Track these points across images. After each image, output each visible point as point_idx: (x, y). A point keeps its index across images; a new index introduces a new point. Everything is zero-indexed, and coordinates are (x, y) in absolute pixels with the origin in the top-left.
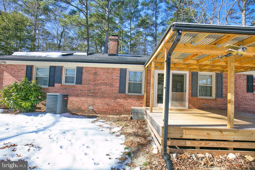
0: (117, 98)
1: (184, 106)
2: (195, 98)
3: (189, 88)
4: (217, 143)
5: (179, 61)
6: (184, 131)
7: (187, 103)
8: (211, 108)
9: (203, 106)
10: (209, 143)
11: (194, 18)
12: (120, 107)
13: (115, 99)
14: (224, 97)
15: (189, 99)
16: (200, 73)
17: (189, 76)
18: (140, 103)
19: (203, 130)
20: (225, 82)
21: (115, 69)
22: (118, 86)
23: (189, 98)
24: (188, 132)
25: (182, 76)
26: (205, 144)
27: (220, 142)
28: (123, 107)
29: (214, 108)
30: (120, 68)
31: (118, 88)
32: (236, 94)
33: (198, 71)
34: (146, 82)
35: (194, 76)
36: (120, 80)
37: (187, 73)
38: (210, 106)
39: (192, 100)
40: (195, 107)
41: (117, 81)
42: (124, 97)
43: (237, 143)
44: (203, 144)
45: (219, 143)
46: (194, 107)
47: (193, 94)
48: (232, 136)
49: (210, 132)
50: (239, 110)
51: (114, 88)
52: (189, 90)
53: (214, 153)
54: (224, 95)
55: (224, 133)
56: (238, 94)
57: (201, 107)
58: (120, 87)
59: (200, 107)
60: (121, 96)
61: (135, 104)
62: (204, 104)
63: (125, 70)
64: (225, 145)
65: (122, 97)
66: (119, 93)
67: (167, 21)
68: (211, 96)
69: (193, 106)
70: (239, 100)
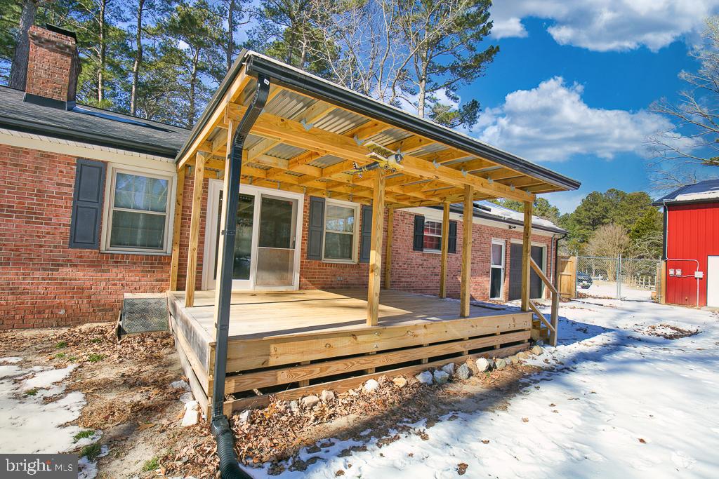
0: (62, 265)
1: (290, 284)
2: (314, 264)
3: (303, 237)
4: (346, 364)
5: (276, 164)
6: (272, 347)
7: (297, 276)
8: (349, 284)
9: (332, 281)
10: (329, 367)
11: (330, 61)
12: (72, 298)
13: (51, 270)
15: (301, 265)
16: (331, 201)
17: (305, 206)
18: (157, 280)
19: (317, 339)
21: (53, 157)
22: (67, 218)
23: (302, 262)
24: (281, 348)
25: (288, 205)
26: (321, 371)
27: (351, 360)
28: (89, 297)
29: (356, 285)
30: (78, 158)
31: (67, 231)
32: (396, 253)
33: (324, 196)
34: (180, 212)
35: (316, 208)
36: (77, 198)
37: (299, 198)
38: (347, 282)
39: (308, 268)
40: (315, 284)
41: (62, 203)
42: (91, 262)
43: (382, 356)
44: (317, 372)
45: (348, 363)
46: (313, 284)
47: (311, 253)
48: (374, 341)
49: (331, 341)
50: (400, 287)
51: (44, 229)
52: (302, 243)
53: (339, 387)
55: (360, 338)
56: (399, 253)
57: (328, 284)
58: (74, 226)
59: (325, 284)
60: (81, 257)
61: (136, 285)
62: (335, 276)
63: (102, 166)
64: (361, 364)
65: (85, 261)
66: (70, 246)
67: (263, 45)
68: (350, 257)
69: (310, 282)
70: (401, 266)
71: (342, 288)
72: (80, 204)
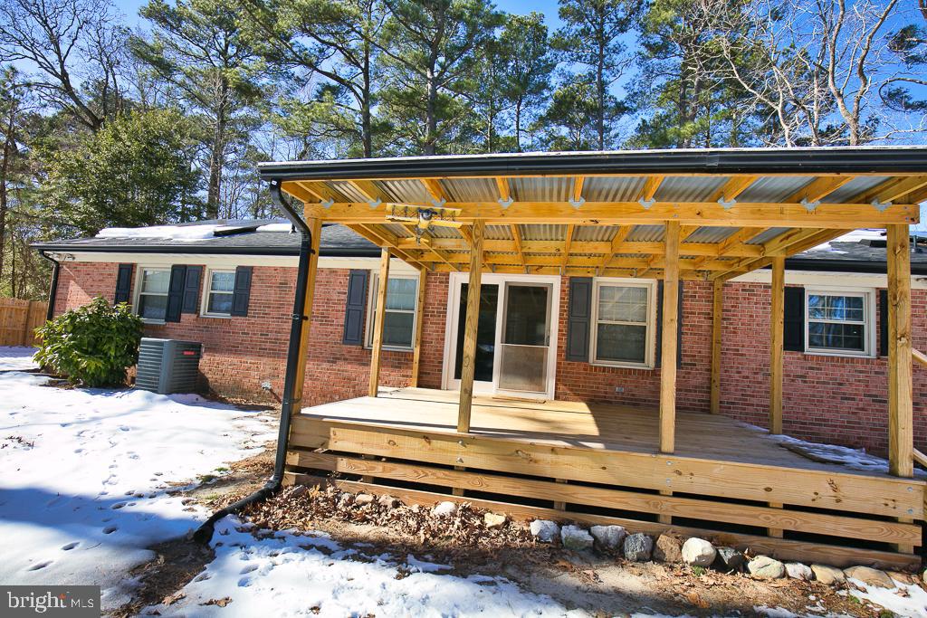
0: (338, 359)
1: (542, 390)
2: (578, 367)
3: (559, 330)
4: (416, 472)
6: (332, 429)
7: (551, 383)
8: (636, 400)
9: (606, 393)
10: (394, 469)
11: (737, 77)
12: (343, 386)
13: (332, 362)
14: (685, 364)
15: (558, 367)
16: (600, 281)
17: (562, 291)
18: (403, 376)
19: (379, 432)
20: (692, 313)
22: (342, 321)
23: (558, 363)
24: (340, 432)
25: (541, 293)
26: (384, 470)
27: (424, 469)
28: (354, 387)
29: (649, 401)
30: (351, 270)
31: (341, 329)
32: (734, 354)
33: (590, 275)
34: (421, 309)
35: (578, 291)
36: (349, 303)
37: (554, 283)
38: (633, 395)
39: (568, 373)
40: (579, 395)
41: (340, 308)
42: (357, 356)
43: (471, 476)
44: (379, 470)
45: (420, 472)
47: (574, 349)
49: (396, 438)
51: (330, 329)
52: (559, 339)
53: (407, 497)
54: (687, 356)
55: (436, 443)
56: (742, 355)
57: (599, 397)
58: (346, 326)
59: (595, 396)
60: (350, 352)
61: (386, 379)
62: (611, 385)
63: (366, 274)
64: (438, 478)
65: (352, 356)
66: (343, 343)
68: (642, 360)
69: (572, 390)
70: (747, 377)
71: (623, 403)
72: (350, 307)
